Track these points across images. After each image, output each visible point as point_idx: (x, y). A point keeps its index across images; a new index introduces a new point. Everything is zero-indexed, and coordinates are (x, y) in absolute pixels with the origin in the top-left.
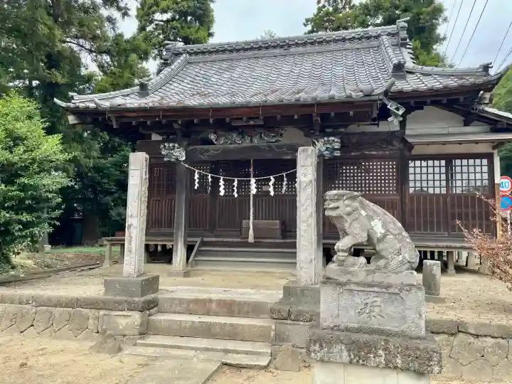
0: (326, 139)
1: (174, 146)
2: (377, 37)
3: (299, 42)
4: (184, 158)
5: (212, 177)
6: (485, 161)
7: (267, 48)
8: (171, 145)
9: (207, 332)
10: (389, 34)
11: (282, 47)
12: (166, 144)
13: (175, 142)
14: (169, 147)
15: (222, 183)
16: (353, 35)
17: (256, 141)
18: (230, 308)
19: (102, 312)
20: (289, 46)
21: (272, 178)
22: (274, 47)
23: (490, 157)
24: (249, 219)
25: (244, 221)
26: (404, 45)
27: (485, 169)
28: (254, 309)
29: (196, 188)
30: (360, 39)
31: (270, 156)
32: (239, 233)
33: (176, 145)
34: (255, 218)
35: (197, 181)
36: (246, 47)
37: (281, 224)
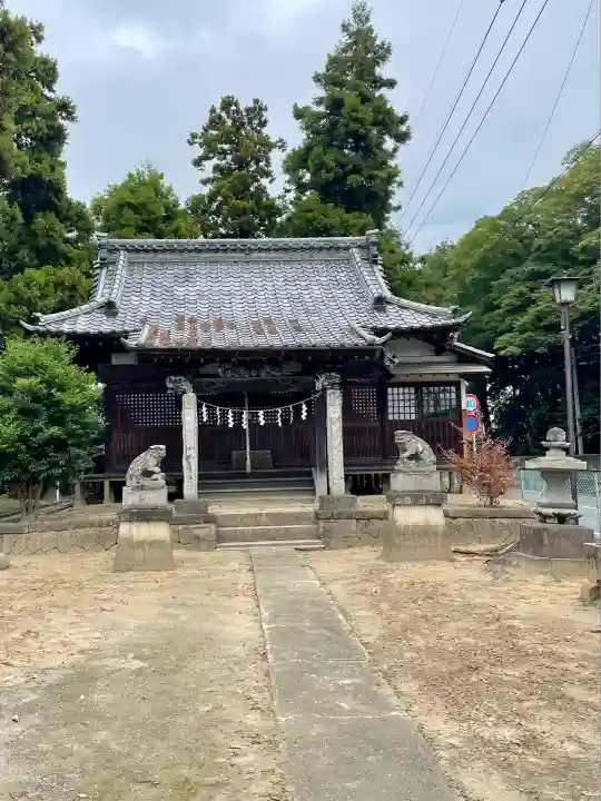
0: (328, 374)
1: (180, 379)
2: (347, 249)
5: (220, 410)
6: (453, 389)
8: (177, 378)
9: (266, 536)
10: (359, 247)
11: (242, 251)
12: (171, 377)
13: (181, 376)
14: (175, 380)
17: (263, 375)
18: (278, 519)
19: (180, 527)
20: (251, 250)
21: (279, 410)
23: (457, 385)
25: (234, 453)
26: (375, 262)
27: (453, 395)
28: (298, 518)
32: (227, 465)
33: (183, 379)
34: (252, 449)
37: (272, 454)
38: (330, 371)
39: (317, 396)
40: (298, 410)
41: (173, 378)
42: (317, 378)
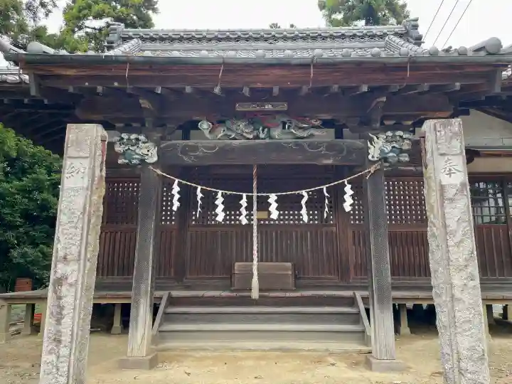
0: (389, 134)
1: (137, 140)
2: (382, 36)
3: (288, 35)
4: (155, 159)
5: (202, 191)
7: (247, 40)
8: (133, 136)
12: (123, 135)
13: (140, 133)
14: (129, 139)
15: (219, 201)
16: (354, 31)
17: (277, 133)
20: (276, 40)
21: (304, 193)
22: (256, 39)
24: (252, 260)
25: (237, 264)
29: (175, 208)
30: (362, 37)
31: (298, 159)
32: (228, 282)
33: (142, 138)
34: (261, 260)
35: (177, 196)
36: (220, 36)
37: (295, 268)
38: (394, 128)
39: (372, 169)
40: (338, 194)
41: (125, 136)
42: (371, 140)
